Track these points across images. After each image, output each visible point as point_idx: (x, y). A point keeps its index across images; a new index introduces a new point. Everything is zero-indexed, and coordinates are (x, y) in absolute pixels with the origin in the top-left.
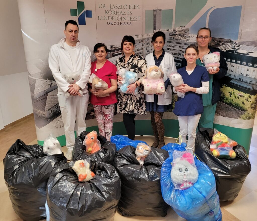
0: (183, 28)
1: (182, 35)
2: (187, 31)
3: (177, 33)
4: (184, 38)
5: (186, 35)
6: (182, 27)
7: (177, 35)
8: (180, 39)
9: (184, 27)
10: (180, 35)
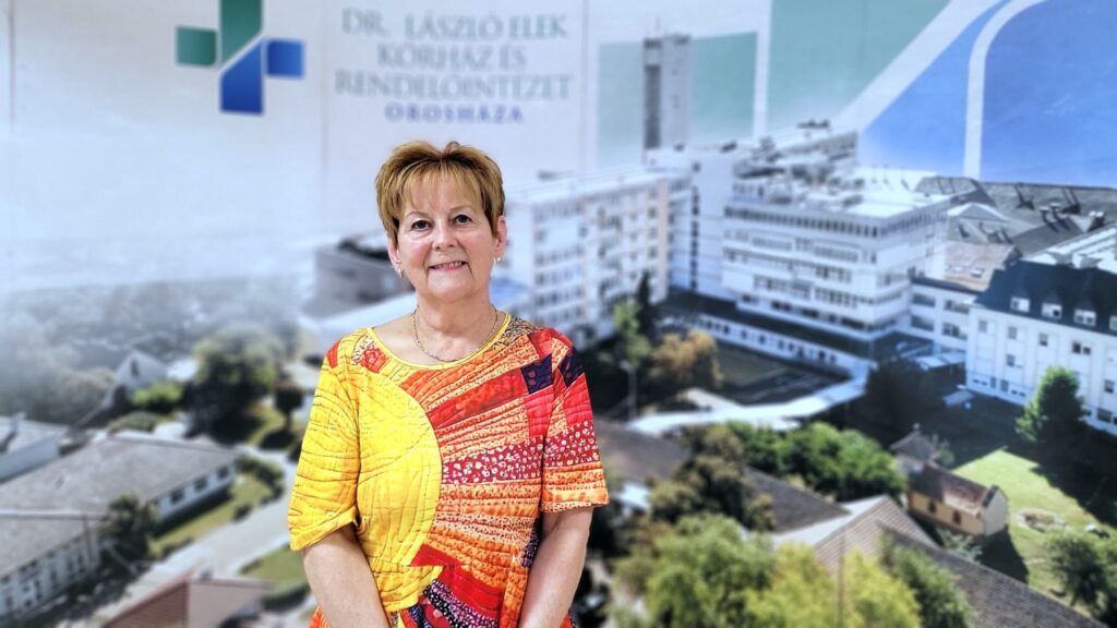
0: (818, 135)
1: (814, 172)
2: (844, 148)
3: (780, 163)
4: (824, 188)
5: (837, 174)
6: (812, 125)
7: (781, 171)
8: (802, 198)
9: (825, 125)
10: (799, 173)
